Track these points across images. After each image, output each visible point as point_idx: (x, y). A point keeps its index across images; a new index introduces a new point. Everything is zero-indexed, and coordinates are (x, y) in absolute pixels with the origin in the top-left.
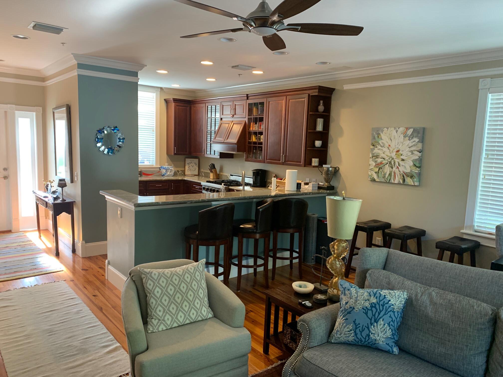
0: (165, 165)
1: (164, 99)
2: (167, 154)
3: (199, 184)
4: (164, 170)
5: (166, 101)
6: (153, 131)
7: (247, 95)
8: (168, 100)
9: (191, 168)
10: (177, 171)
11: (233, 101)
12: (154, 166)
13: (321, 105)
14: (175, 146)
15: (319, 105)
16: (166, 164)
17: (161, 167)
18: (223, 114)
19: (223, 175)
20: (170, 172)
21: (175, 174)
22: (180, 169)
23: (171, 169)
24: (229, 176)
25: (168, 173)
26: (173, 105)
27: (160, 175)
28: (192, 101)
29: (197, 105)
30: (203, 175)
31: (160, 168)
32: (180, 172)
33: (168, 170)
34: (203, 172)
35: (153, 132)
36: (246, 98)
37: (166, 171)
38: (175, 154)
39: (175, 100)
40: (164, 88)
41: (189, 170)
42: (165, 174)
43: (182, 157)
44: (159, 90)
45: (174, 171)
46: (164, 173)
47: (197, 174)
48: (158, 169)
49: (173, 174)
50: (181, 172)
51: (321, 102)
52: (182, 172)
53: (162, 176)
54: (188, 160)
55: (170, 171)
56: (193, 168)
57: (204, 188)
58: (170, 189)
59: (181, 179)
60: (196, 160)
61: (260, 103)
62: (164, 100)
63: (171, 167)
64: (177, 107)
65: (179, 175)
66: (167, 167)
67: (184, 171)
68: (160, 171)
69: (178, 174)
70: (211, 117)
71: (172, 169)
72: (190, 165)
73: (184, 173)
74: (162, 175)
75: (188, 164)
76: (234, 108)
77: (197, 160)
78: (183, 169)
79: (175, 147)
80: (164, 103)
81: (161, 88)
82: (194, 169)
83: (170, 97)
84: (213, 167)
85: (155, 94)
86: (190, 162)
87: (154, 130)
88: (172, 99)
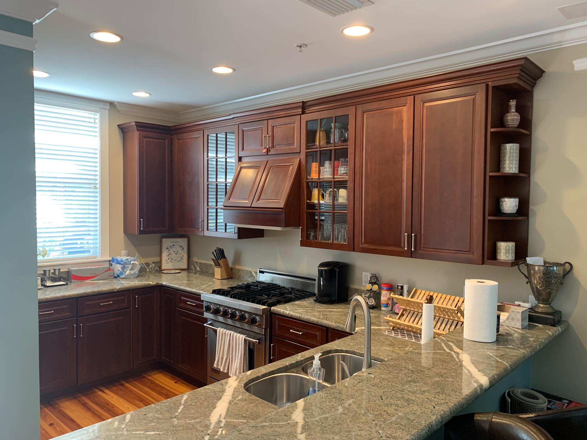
0: (121, 256)
1: (118, 125)
2: (126, 231)
3: (197, 297)
4: (118, 265)
5: (123, 129)
6: (95, 188)
7: (303, 103)
8: (127, 125)
9: (173, 255)
10: (146, 264)
11: (268, 120)
12: (98, 259)
13: (513, 110)
14: (141, 216)
15: (506, 110)
16: (124, 252)
17: (113, 260)
18: (243, 149)
19: (243, 270)
20: (132, 269)
21: (142, 272)
22: (150, 260)
23: (132, 262)
24: (256, 273)
25: (128, 272)
26: (135, 136)
27: (111, 276)
28: (174, 128)
29: (185, 135)
30: (198, 269)
31: (110, 261)
32: (151, 266)
33: (126, 266)
34: (197, 263)
35: (95, 190)
36: (301, 110)
37: (124, 268)
38: (141, 232)
39: (140, 126)
40: (118, 102)
41: (170, 260)
42: (122, 273)
43: (156, 236)
44: (108, 107)
45: (139, 267)
46: (118, 273)
47: (185, 267)
48: (107, 265)
49: (137, 272)
50: (153, 265)
51: (513, 103)
52: (155, 266)
53: (115, 277)
54: (167, 242)
55: (130, 266)
56: (177, 255)
57: (208, 309)
58: (131, 309)
59: (155, 283)
60: (183, 242)
61: (337, 119)
62: (117, 127)
63: (132, 258)
64: (145, 139)
65: (150, 272)
66: (124, 258)
67: (161, 262)
68: (111, 268)
69: (148, 270)
70: (217, 156)
71: (136, 262)
72: (172, 251)
73: (160, 267)
74: (115, 275)
75: (167, 248)
76: (270, 134)
77: (185, 240)
78: (157, 259)
79: (140, 218)
80: (117, 132)
81: (111, 104)
82: (179, 259)
83: (130, 120)
84: (220, 254)
85: (98, 116)
86: (171, 244)
87: (98, 186)
88: (134, 123)
